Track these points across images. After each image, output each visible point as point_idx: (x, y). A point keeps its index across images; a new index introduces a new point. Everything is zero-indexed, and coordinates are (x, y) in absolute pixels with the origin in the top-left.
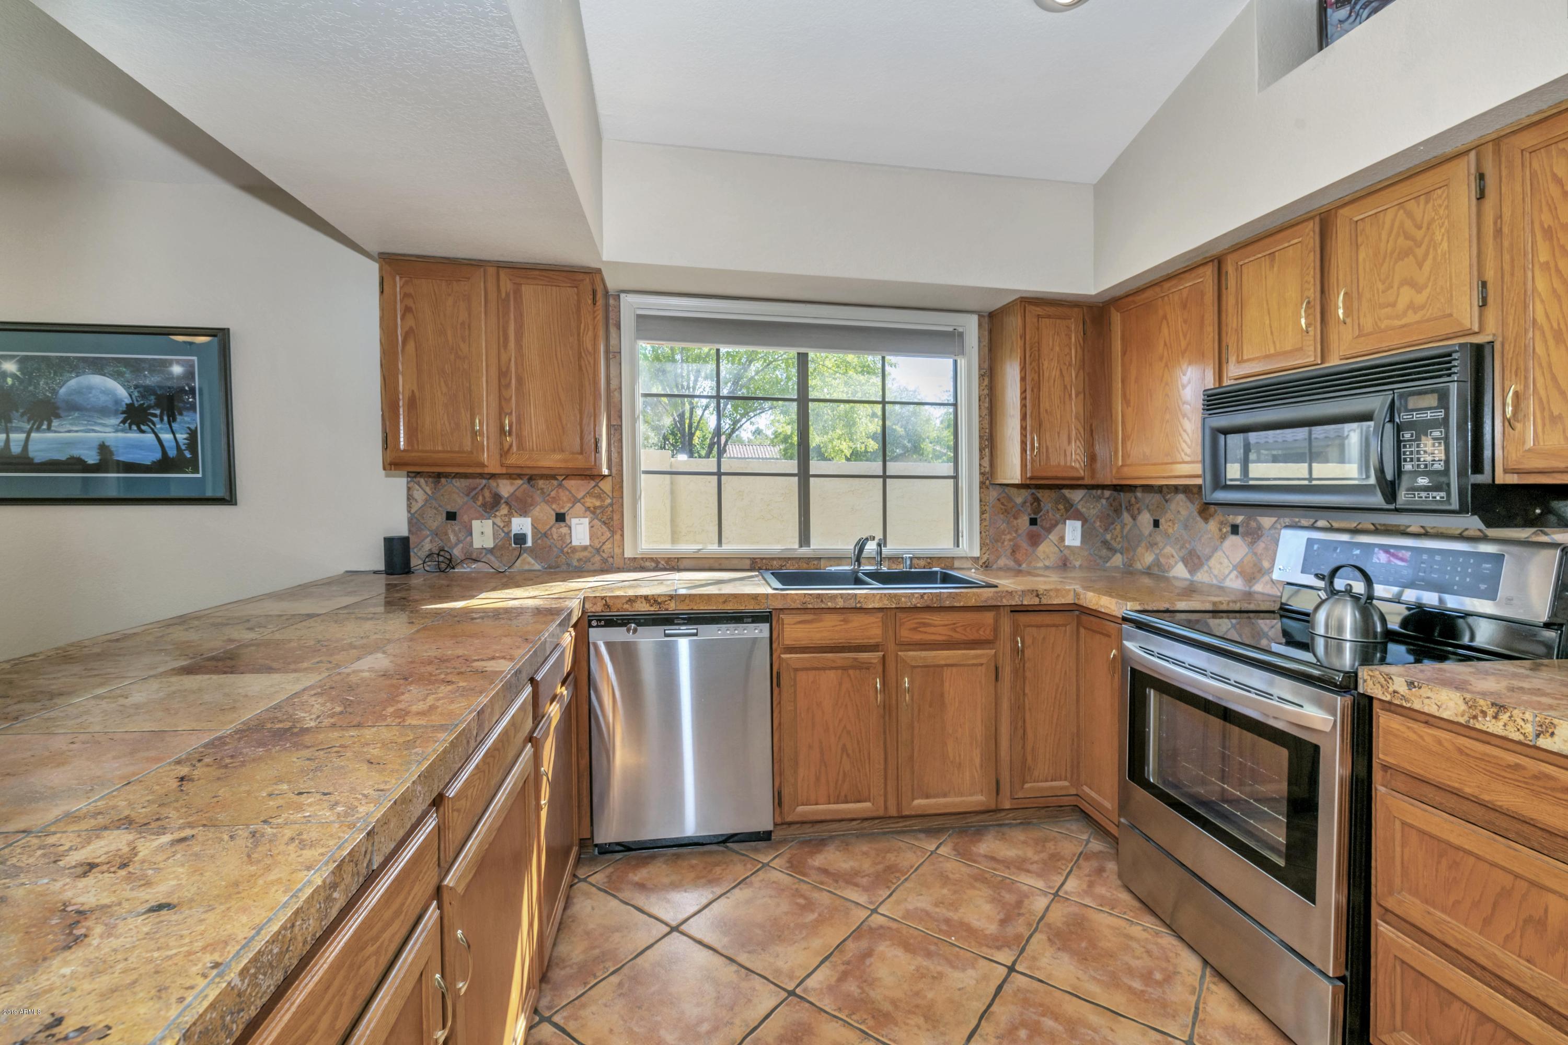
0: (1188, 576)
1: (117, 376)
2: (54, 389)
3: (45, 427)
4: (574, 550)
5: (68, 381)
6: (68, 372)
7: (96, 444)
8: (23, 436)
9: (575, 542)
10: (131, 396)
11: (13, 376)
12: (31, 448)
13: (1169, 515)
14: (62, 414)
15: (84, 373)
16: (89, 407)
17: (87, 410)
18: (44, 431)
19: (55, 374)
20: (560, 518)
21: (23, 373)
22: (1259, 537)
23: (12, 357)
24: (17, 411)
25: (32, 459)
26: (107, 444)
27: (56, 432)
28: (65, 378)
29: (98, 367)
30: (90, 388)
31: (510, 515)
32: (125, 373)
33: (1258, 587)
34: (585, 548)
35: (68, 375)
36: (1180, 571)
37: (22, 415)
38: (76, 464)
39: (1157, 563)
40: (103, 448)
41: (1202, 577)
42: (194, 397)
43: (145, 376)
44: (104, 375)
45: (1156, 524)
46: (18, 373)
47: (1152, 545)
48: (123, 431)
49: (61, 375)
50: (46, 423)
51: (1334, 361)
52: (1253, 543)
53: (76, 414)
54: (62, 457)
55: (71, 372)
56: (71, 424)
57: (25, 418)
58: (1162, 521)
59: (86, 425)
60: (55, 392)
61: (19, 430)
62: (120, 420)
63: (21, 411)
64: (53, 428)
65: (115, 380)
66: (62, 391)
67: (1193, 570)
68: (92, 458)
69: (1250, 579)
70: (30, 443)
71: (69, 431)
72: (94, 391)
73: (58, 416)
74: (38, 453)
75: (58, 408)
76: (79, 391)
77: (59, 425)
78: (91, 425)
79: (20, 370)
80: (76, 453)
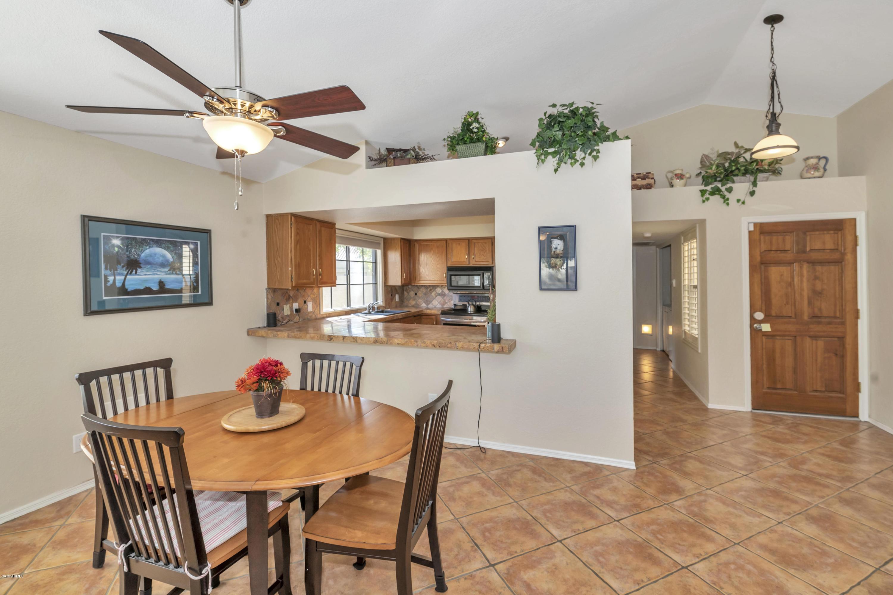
0: (426, 306)
1: (167, 249)
2: (139, 254)
3: (134, 273)
4: (309, 313)
5: (145, 250)
6: (145, 246)
7: (158, 281)
8: (123, 277)
9: (309, 311)
10: (173, 257)
11: (119, 247)
12: (126, 283)
13: (420, 292)
14: (142, 265)
15: (153, 246)
16: (155, 263)
17: (154, 264)
18: (133, 275)
19: (139, 246)
20: (305, 302)
21: (123, 246)
22: (445, 296)
23: (118, 237)
24: (120, 265)
25: (127, 289)
26: (162, 281)
27: (139, 275)
28: (144, 249)
29: (159, 243)
30: (155, 254)
31: (293, 303)
32: (170, 247)
33: (445, 306)
34: (311, 312)
35: (145, 247)
36: (424, 305)
37: (123, 267)
38: (148, 291)
39: (416, 304)
40: (161, 284)
41: (430, 306)
42: (198, 259)
43: (179, 249)
44: (162, 248)
45: (416, 294)
46: (121, 246)
47: (414, 300)
48: (169, 274)
49: (142, 247)
50: (134, 271)
51: (471, 265)
52: (444, 297)
53: (149, 267)
54: (142, 287)
55: (147, 246)
56: (146, 271)
57: (124, 268)
58: (418, 294)
59: (153, 272)
60: (139, 255)
61: (121, 274)
62: (168, 269)
63: (122, 265)
64: (138, 273)
65: (166, 250)
66: (143, 255)
67: (428, 304)
68: (155, 288)
69: (443, 305)
70: (126, 281)
71: (145, 275)
72: (157, 255)
73: (140, 267)
74: (130, 287)
75: (140, 263)
76: (150, 256)
77: (141, 272)
78: (156, 272)
79: (122, 244)
80: (148, 285)
